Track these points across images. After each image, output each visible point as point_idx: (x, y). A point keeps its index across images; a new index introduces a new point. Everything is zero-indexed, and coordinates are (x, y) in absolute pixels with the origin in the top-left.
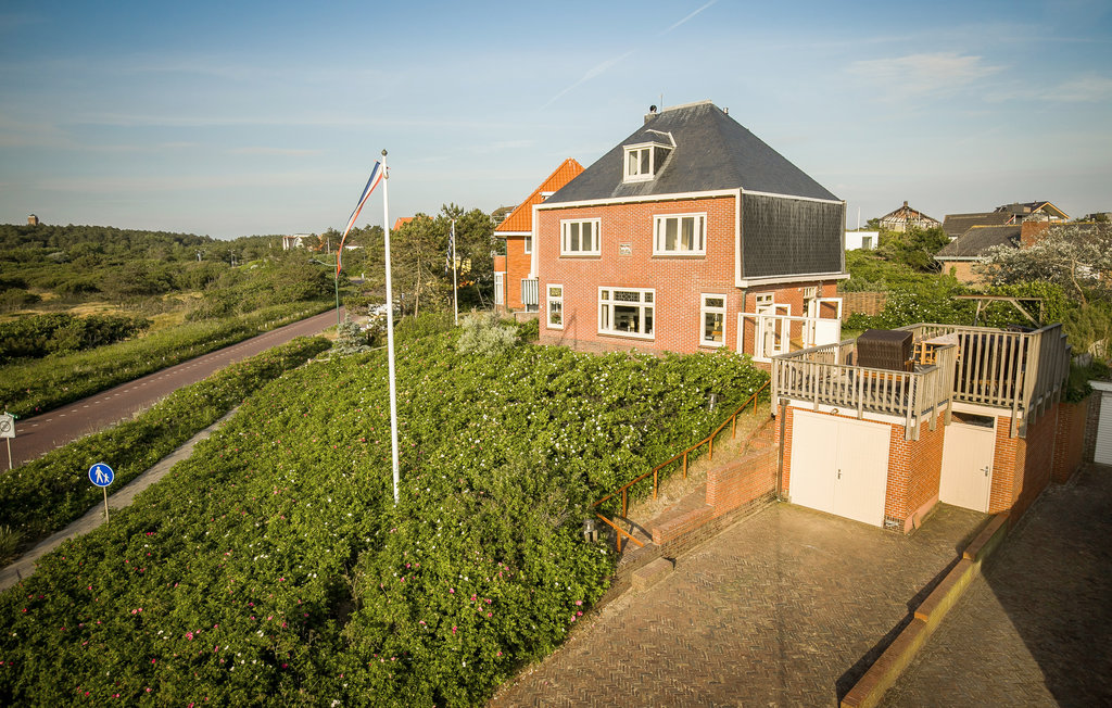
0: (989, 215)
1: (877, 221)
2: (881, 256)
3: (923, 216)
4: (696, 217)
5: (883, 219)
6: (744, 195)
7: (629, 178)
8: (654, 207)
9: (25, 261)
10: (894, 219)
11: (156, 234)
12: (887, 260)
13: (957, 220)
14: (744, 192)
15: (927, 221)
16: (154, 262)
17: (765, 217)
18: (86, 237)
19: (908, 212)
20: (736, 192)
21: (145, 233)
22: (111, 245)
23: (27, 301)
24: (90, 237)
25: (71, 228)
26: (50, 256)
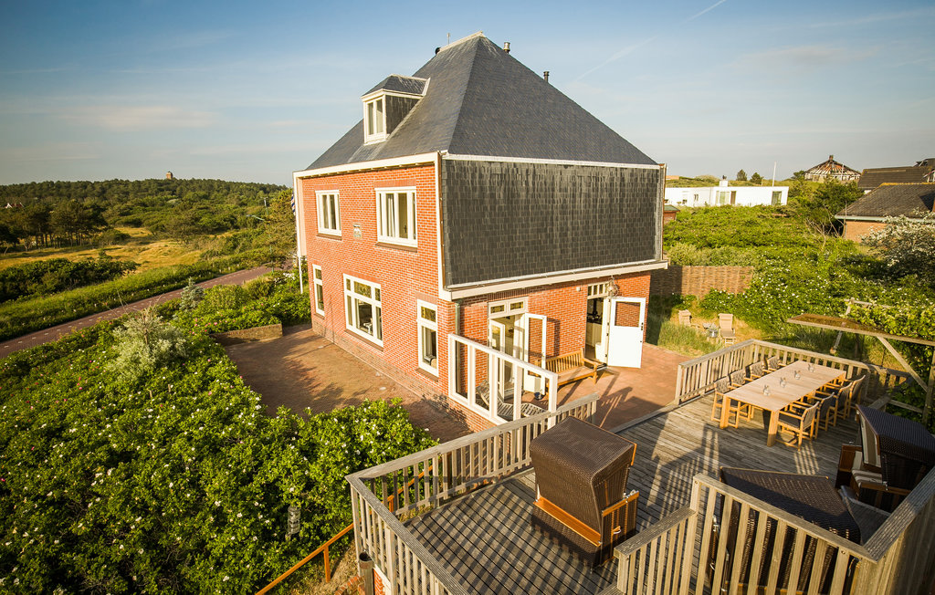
0: (909, 169)
1: (803, 173)
2: (782, 213)
3: (847, 169)
4: (410, 191)
5: (808, 172)
6: (449, 162)
7: (370, 140)
8: (374, 177)
9: (153, 206)
10: (819, 172)
11: (247, 185)
12: (788, 217)
13: (875, 174)
14: (448, 156)
15: (850, 173)
16: (229, 206)
17: (500, 194)
18: (200, 187)
19: (833, 165)
20: (433, 157)
21: (241, 184)
22: (216, 193)
23: (117, 239)
24: (203, 187)
25: (192, 181)
26: (170, 202)
